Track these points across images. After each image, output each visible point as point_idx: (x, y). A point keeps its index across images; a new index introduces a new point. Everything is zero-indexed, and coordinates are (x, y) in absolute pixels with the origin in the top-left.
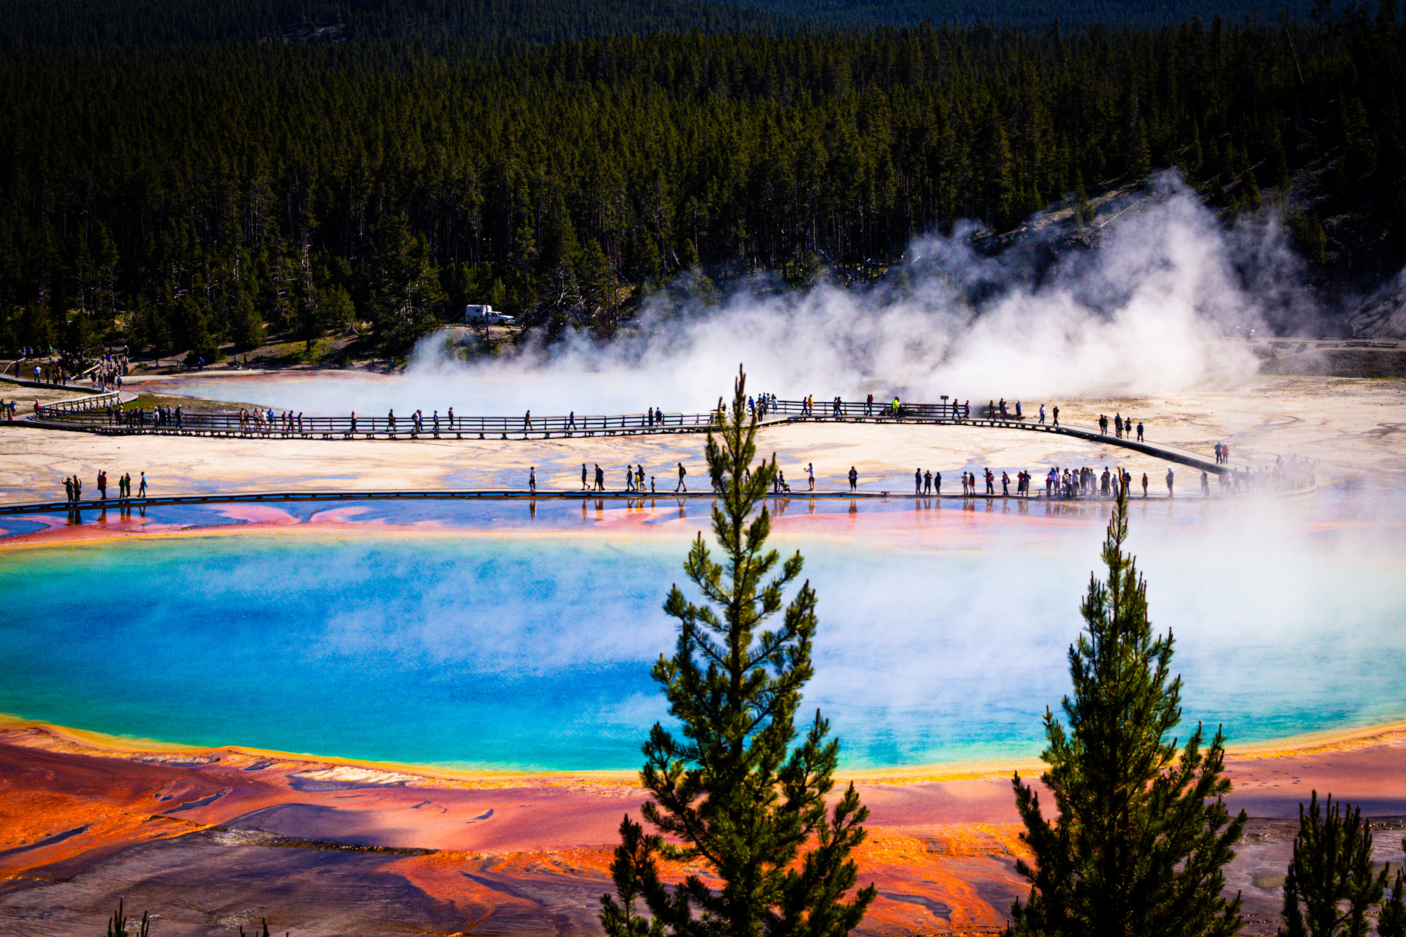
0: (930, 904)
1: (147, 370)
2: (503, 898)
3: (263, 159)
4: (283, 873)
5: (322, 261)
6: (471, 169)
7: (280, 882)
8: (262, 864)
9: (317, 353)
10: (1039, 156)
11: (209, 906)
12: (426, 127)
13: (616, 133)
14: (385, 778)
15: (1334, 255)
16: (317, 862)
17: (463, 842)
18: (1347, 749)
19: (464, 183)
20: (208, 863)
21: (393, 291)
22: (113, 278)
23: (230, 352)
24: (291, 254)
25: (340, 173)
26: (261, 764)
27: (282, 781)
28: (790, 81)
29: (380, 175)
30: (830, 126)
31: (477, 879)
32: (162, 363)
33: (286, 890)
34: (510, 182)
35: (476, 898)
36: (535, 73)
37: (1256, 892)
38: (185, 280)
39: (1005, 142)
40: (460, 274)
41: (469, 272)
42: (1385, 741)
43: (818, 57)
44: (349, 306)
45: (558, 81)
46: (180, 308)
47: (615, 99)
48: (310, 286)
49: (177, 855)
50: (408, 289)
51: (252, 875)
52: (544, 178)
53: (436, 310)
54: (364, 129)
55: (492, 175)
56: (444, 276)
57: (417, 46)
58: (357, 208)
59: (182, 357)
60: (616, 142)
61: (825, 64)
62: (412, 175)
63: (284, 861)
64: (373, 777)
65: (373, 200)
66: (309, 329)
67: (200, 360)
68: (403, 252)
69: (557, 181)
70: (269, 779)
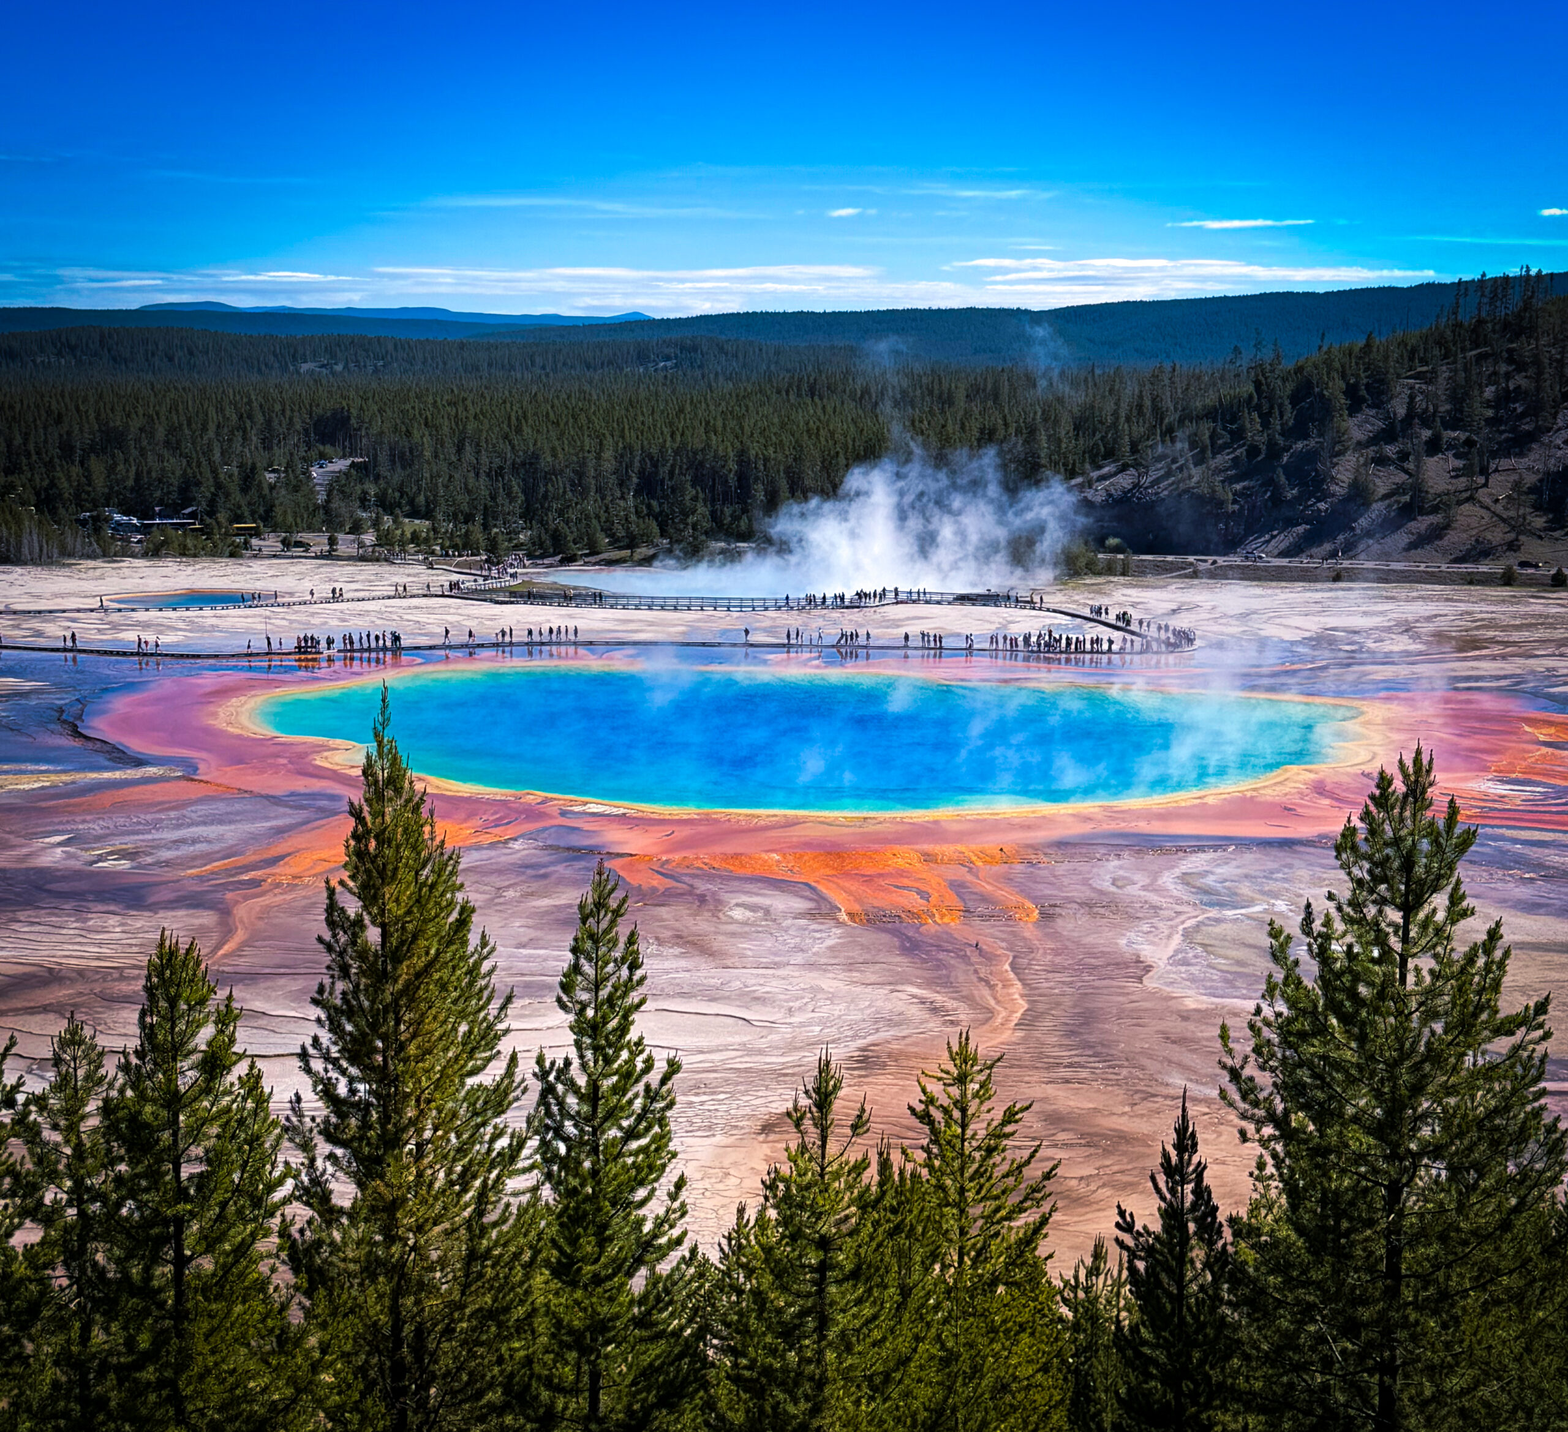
0: (919, 892)
1: (536, 565)
2: (670, 883)
3: (609, 441)
4: (544, 866)
5: (642, 503)
6: (730, 449)
7: (542, 871)
8: (534, 860)
9: (636, 557)
10: (1064, 446)
11: (498, 885)
12: (708, 423)
13: (818, 429)
14: (615, 811)
15: (1236, 507)
16: (567, 860)
17: (653, 850)
18: (1183, 804)
19: (725, 458)
20: (503, 859)
21: (681, 521)
22: (518, 511)
23: (586, 555)
24: (623, 498)
25: (654, 450)
26: (545, 801)
27: (555, 811)
28: (927, 399)
29: (677, 452)
30: (943, 426)
31: (658, 872)
32: (546, 561)
33: (544, 876)
34: (752, 458)
35: (655, 883)
36: (779, 392)
37: (1113, 889)
38: (561, 513)
39: (1044, 438)
40: (722, 512)
41: (728, 511)
42: (1205, 800)
43: (945, 386)
44: (656, 530)
45: (792, 397)
46: (556, 530)
47: (824, 408)
48: (633, 517)
49: (485, 854)
50: (690, 520)
51: (527, 867)
52: (773, 456)
53: (706, 533)
54: (671, 424)
55: (742, 454)
56: (713, 513)
57: (717, 374)
58: (663, 472)
59: (558, 558)
60: (817, 435)
61: (949, 389)
62: (695, 453)
63: (546, 859)
64: (608, 810)
65: (673, 466)
66: (632, 544)
67: (569, 560)
68: (688, 498)
69: (780, 457)
70: (548, 810)
